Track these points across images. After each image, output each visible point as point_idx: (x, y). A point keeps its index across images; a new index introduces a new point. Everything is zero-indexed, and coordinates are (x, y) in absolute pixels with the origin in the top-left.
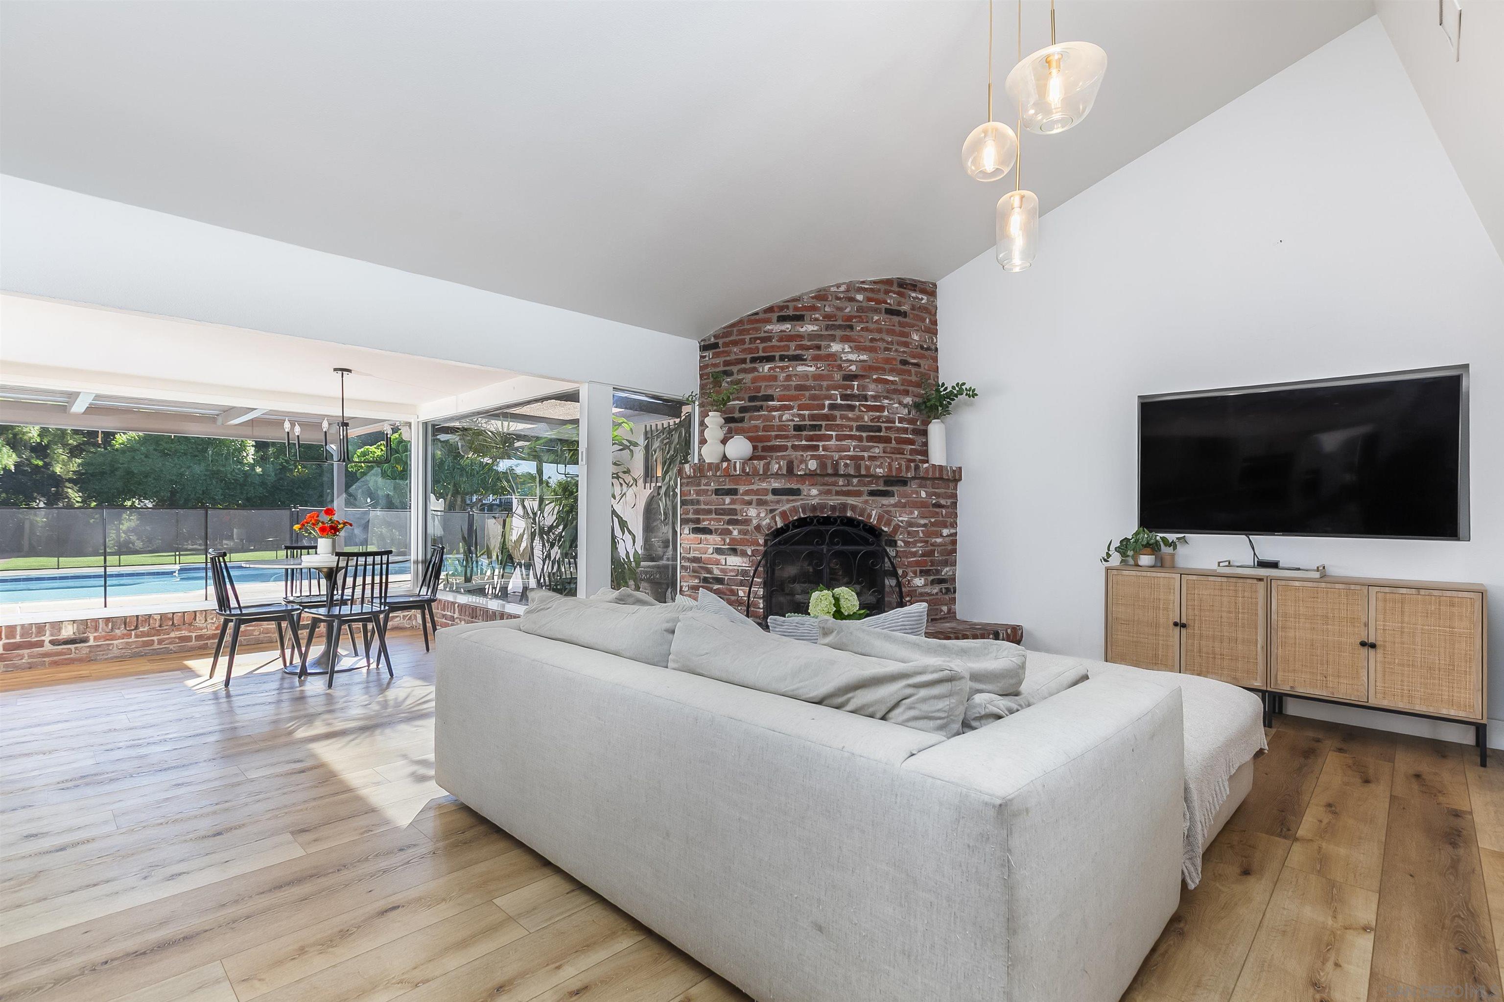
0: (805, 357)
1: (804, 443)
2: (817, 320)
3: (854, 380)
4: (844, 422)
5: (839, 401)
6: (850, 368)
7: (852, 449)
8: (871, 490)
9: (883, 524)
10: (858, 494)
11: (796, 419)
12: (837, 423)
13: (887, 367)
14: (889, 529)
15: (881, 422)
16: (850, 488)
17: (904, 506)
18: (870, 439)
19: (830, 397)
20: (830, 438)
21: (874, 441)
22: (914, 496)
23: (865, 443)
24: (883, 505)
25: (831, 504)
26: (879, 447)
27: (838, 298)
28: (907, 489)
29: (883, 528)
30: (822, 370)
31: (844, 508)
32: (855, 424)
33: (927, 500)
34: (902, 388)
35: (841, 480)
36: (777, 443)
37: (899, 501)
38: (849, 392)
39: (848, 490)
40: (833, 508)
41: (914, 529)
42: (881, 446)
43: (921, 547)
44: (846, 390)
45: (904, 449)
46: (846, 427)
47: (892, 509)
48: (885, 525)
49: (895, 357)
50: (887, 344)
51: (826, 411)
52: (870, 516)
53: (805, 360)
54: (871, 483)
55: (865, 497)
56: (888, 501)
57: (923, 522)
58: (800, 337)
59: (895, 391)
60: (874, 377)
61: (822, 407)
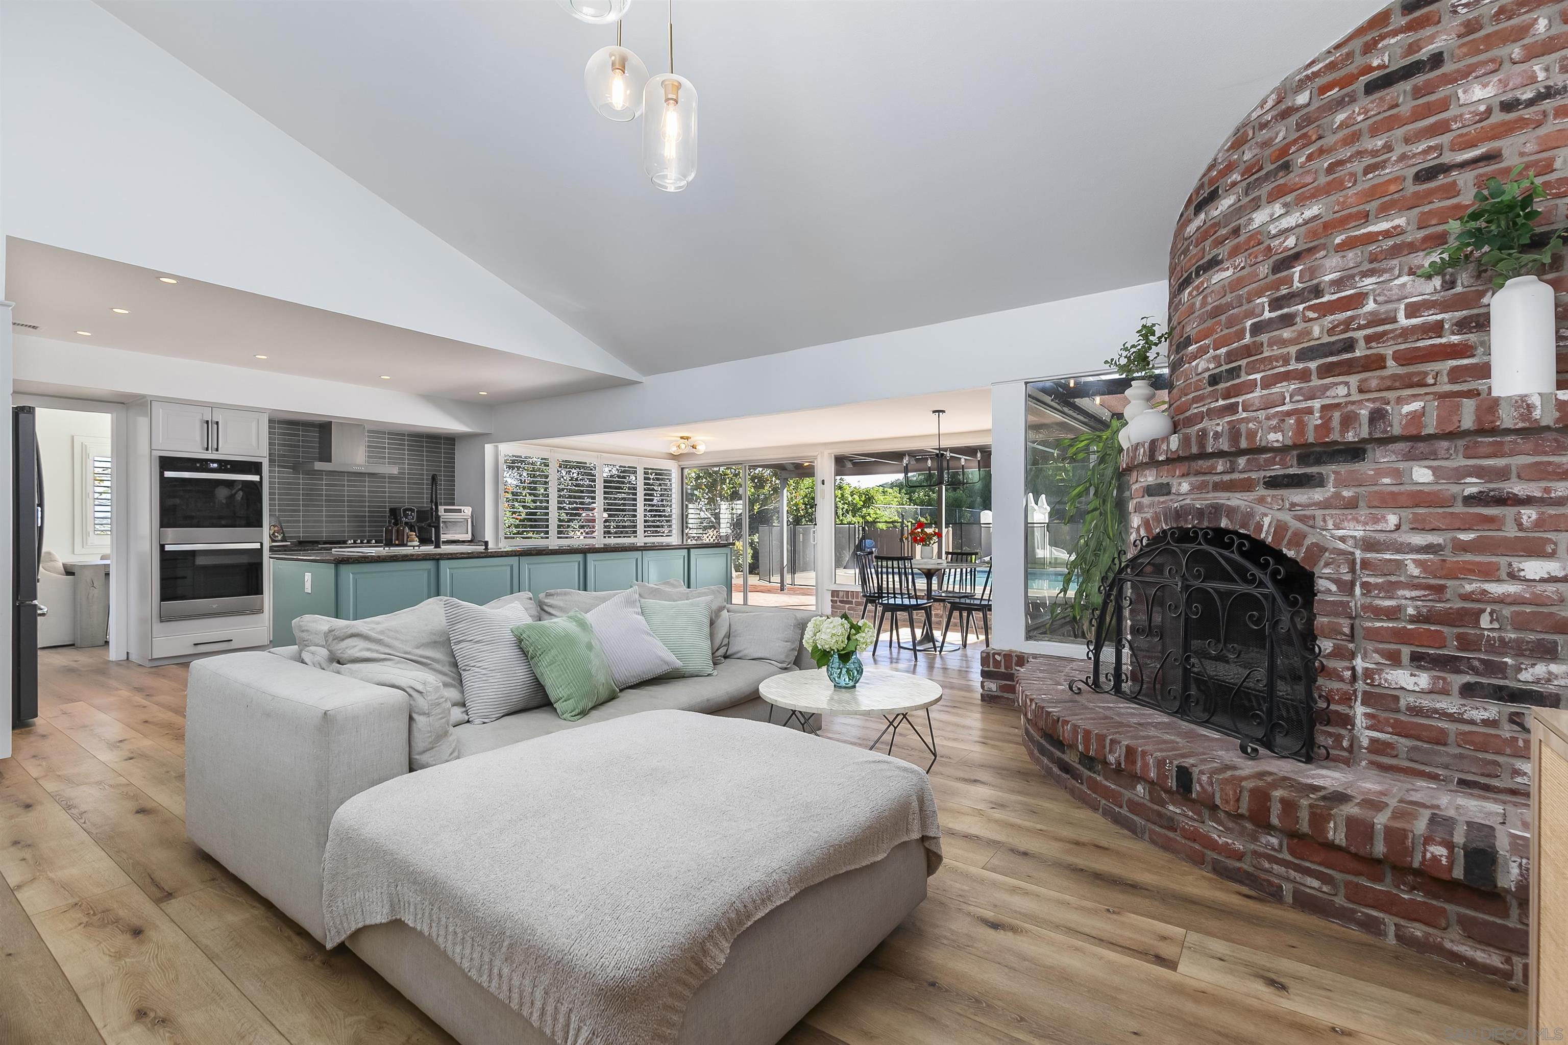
0: (1220, 257)
1: (1221, 402)
2: (1234, 184)
3: (1292, 264)
4: (1276, 351)
5: (1267, 315)
6: (1285, 244)
7: (1288, 399)
8: (1270, 477)
9: (1285, 541)
10: (1246, 486)
11: (1212, 366)
12: (1266, 354)
13: (1373, 206)
14: (1298, 553)
15: (1354, 330)
16: (1235, 476)
17: (1352, 504)
18: (1326, 371)
19: (1250, 314)
20: (1252, 385)
21: (1336, 373)
22: (1387, 481)
23: (1315, 382)
24: (1293, 505)
25: (1198, 506)
26: (1347, 384)
27: (1263, 126)
28: (1365, 468)
29: (1285, 551)
30: (1243, 268)
31: (1216, 512)
32: (1293, 350)
33: (1439, 487)
34: (1421, 234)
35: (1220, 463)
36: (1196, 411)
37: (1337, 495)
38: (1284, 292)
39: (1231, 480)
40: (1200, 513)
41: (1388, 556)
42: (1354, 380)
43: (1412, 599)
44: (1278, 289)
45: (1426, 374)
46: (1277, 359)
47: (1319, 513)
48: (1290, 545)
49: (1399, 174)
50: (1373, 157)
51: (1247, 339)
52: (1259, 527)
53: (1221, 262)
54: (1271, 462)
55: (1261, 491)
56: (1306, 496)
57: (1419, 539)
58: (1217, 225)
59: (1396, 251)
60: (1338, 240)
61: (1240, 335)
